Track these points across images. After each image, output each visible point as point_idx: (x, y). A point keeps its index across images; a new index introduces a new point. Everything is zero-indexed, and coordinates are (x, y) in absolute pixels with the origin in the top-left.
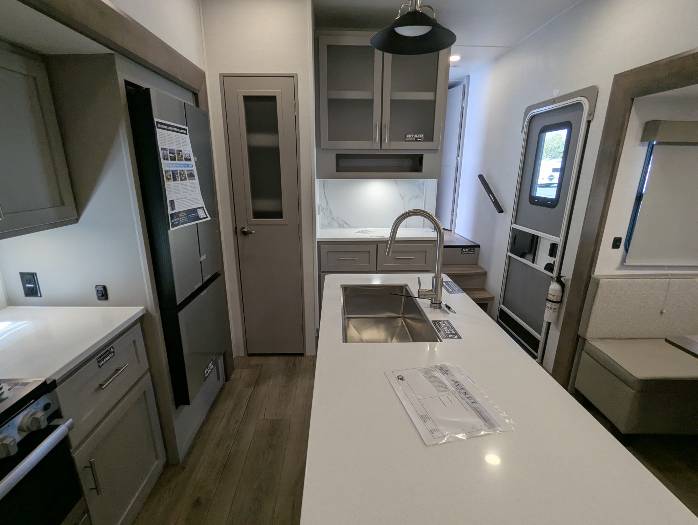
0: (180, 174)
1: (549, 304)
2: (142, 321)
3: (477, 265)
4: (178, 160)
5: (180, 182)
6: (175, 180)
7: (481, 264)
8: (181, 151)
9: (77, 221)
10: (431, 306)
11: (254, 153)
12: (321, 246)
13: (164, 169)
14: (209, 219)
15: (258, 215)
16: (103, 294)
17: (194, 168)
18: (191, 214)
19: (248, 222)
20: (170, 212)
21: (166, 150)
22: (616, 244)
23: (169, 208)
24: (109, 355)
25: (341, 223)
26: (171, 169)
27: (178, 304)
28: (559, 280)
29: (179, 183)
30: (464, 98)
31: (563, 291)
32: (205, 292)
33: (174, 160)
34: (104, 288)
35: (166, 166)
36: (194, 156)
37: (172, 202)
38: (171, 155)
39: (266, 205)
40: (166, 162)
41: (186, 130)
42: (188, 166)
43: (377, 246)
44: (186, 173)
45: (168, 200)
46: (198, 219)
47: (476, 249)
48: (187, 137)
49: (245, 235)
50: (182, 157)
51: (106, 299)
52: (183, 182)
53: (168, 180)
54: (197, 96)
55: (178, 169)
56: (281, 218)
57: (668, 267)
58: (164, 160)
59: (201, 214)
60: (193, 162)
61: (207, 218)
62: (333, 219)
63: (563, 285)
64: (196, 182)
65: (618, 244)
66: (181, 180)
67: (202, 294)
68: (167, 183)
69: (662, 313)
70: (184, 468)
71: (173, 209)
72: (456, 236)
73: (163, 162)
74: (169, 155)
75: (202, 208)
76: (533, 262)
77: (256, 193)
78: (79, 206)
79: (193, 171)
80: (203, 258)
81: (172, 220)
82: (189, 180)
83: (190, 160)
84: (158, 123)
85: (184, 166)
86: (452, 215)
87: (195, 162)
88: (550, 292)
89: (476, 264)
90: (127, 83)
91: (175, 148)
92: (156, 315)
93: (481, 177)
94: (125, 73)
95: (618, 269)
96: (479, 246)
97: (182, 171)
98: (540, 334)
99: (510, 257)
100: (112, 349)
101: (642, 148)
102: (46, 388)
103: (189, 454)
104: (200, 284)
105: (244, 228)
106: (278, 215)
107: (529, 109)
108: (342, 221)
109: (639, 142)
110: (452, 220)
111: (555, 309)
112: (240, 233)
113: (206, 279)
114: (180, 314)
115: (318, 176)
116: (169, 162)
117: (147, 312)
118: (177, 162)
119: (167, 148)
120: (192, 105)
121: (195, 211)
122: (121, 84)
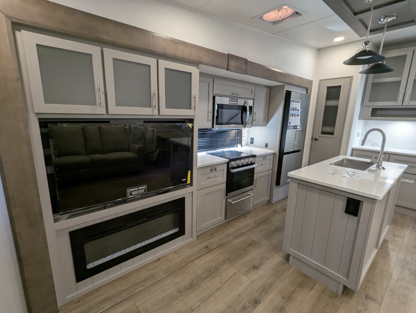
2: (274, 154)
4: (295, 110)
6: (292, 116)
8: (297, 108)
9: (266, 125)
10: (376, 167)
11: (327, 109)
12: (354, 151)
14: (301, 129)
15: (323, 133)
16: (267, 146)
17: (300, 113)
18: (295, 127)
19: (318, 135)
20: (289, 125)
21: (292, 108)
25: (373, 143)
27: (284, 153)
29: (294, 117)
32: (294, 154)
33: (293, 110)
34: (267, 144)
35: (291, 112)
36: (301, 109)
37: (290, 122)
39: (328, 129)
40: (291, 111)
41: (300, 101)
42: (298, 112)
44: (296, 114)
45: (289, 121)
46: (297, 128)
48: (300, 103)
49: (316, 140)
51: (267, 147)
53: (290, 116)
54: (308, 90)
55: (294, 113)
56: (333, 135)
59: (298, 127)
60: (300, 111)
62: (368, 140)
64: (299, 117)
66: (294, 116)
67: (292, 154)
68: (290, 117)
70: (273, 205)
71: (290, 124)
73: (290, 111)
75: (299, 125)
77: (324, 124)
78: (268, 121)
80: (296, 142)
81: (289, 127)
82: (297, 117)
83: (299, 111)
84: (291, 100)
85: (296, 112)
87: (301, 111)
90: (286, 91)
91: (295, 107)
92: (278, 154)
94: (287, 88)
100: (266, 157)
102: (254, 156)
103: (276, 203)
104: (293, 150)
105: (316, 137)
106: (332, 134)
112: (314, 139)
113: (295, 150)
114: (284, 156)
115: (360, 118)
116: (292, 111)
117: (276, 153)
118: (294, 111)
119: (293, 107)
120: (305, 93)
121: (296, 126)
122: (285, 91)
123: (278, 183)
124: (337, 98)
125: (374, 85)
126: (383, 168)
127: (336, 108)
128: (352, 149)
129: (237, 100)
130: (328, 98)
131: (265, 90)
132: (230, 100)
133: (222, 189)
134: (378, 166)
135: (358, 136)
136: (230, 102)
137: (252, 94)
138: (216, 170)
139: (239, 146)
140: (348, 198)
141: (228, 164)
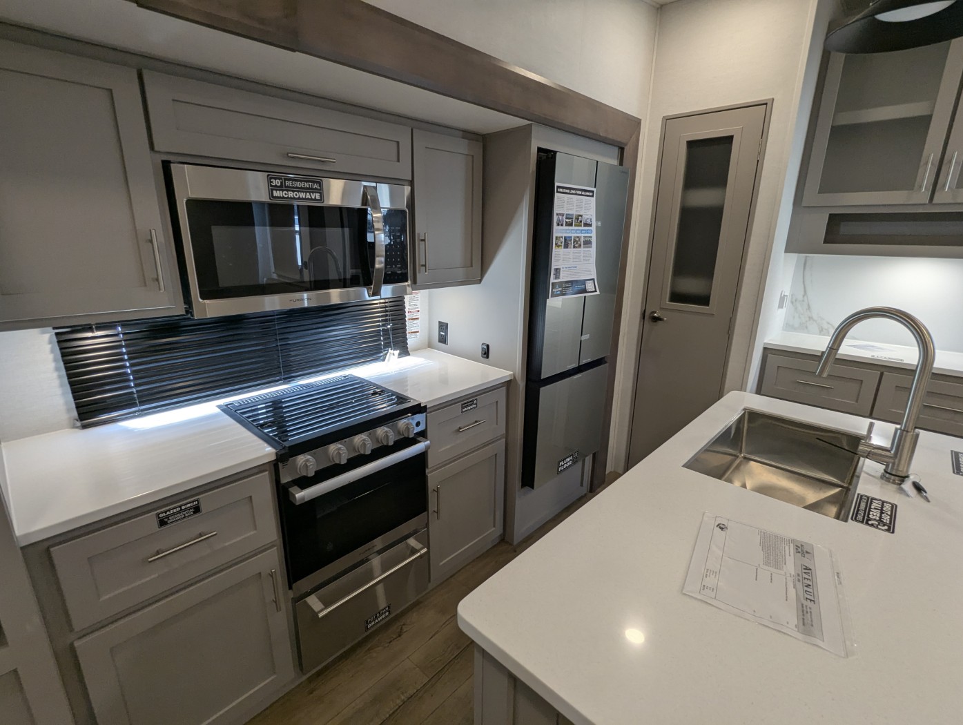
0: (575, 241)
2: (509, 384)
4: (575, 226)
5: (573, 249)
6: (566, 246)
8: (581, 216)
9: (480, 281)
10: (882, 477)
12: (769, 355)
13: (555, 235)
14: (598, 293)
15: (676, 297)
16: (486, 353)
17: (594, 235)
18: (577, 286)
19: (662, 305)
20: (552, 280)
21: (562, 215)
23: (552, 276)
24: (471, 405)
25: (826, 326)
26: (564, 235)
27: (542, 378)
29: (571, 250)
32: (580, 375)
33: (571, 225)
34: (488, 346)
35: (558, 231)
36: (597, 220)
37: (557, 270)
38: (567, 220)
39: (691, 285)
40: (560, 227)
41: (593, 192)
42: (587, 232)
43: (882, 374)
44: (582, 240)
45: (553, 267)
46: (584, 291)
48: (593, 200)
49: (655, 322)
50: (581, 222)
51: (488, 357)
52: (575, 249)
53: (558, 246)
54: (624, 150)
55: (573, 235)
56: (707, 304)
58: (558, 225)
59: (590, 286)
60: (593, 228)
61: (596, 291)
62: (810, 318)
64: (593, 250)
66: (574, 247)
67: (574, 377)
68: (555, 249)
71: (557, 277)
73: (555, 227)
74: (565, 220)
75: (593, 280)
77: (680, 268)
78: (484, 268)
79: (591, 237)
80: (585, 337)
81: (553, 288)
82: (584, 247)
83: (590, 225)
84: (558, 187)
85: (581, 231)
87: (597, 227)
90: (540, 150)
91: (574, 212)
92: (522, 385)
94: (541, 139)
97: (578, 237)
100: (475, 401)
102: (419, 409)
104: (575, 365)
105: (655, 312)
106: (704, 300)
108: (828, 323)
112: (650, 318)
113: (584, 362)
114: (543, 390)
115: (789, 249)
116: (564, 227)
117: (515, 377)
118: (573, 228)
119: (565, 212)
120: (615, 162)
121: (584, 282)
122: (534, 150)
123: (528, 480)
124: (720, 180)
125: (838, 133)
126: (918, 488)
127: (715, 214)
128: (765, 349)
129: (316, 186)
130: (691, 181)
131: (463, 147)
132: (277, 182)
133: (260, 573)
135: (781, 306)
136: (276, 193)
137: (398, 161)
138: (197, 509)
139: (393, 355)
141: (275, 466)
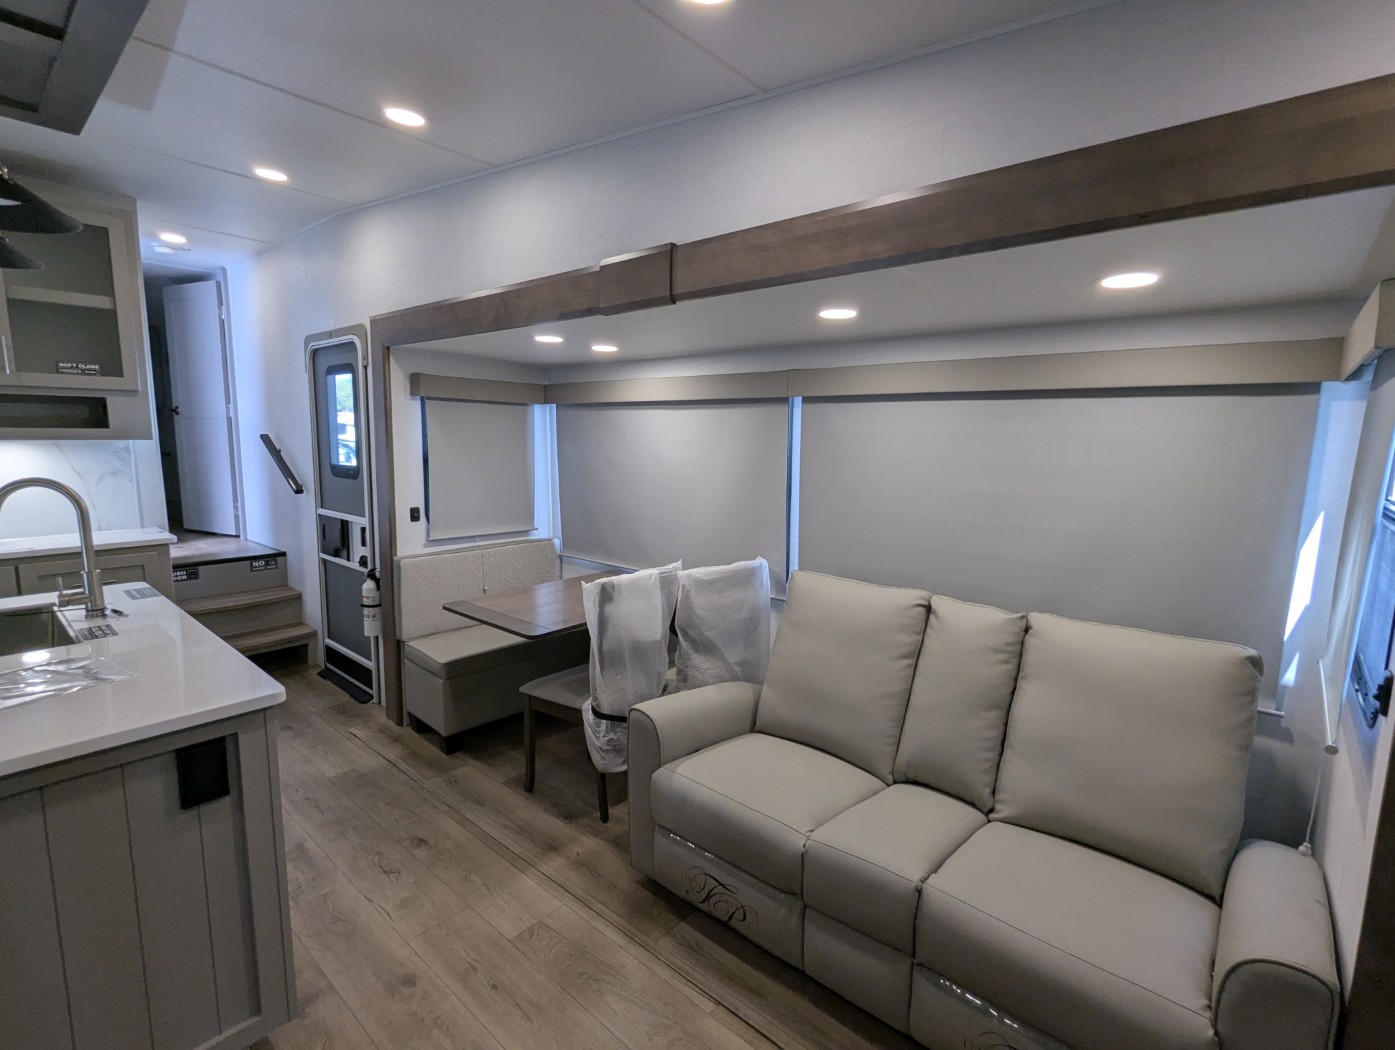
1: (366, 611)
3: (286, 585)
7: (292, 583)
10: (86, 617)
22: (414, 515)
28: (372, 575)
30: (220, 303)
31: (378, 588)
47: (279, 559)
57: (479, 536)
63: (377, 581)
65: (416, 515)
69: (485, 591)
72: (251, 544)
76: (348, 560)
86: (236, 508)
88: (364, 594)
89: (284, 584)
93: (265, 439)
95: (426, 546)
96: (283, 554)
98: (370, 660)
99: (325, 561)
101: (413, 402)
107: (309, 339)
109: (409, 396)
110: (237, 517)
111: (374, 616)
126: (115, 611)
134: (96, 611)
140: (179, 752)
